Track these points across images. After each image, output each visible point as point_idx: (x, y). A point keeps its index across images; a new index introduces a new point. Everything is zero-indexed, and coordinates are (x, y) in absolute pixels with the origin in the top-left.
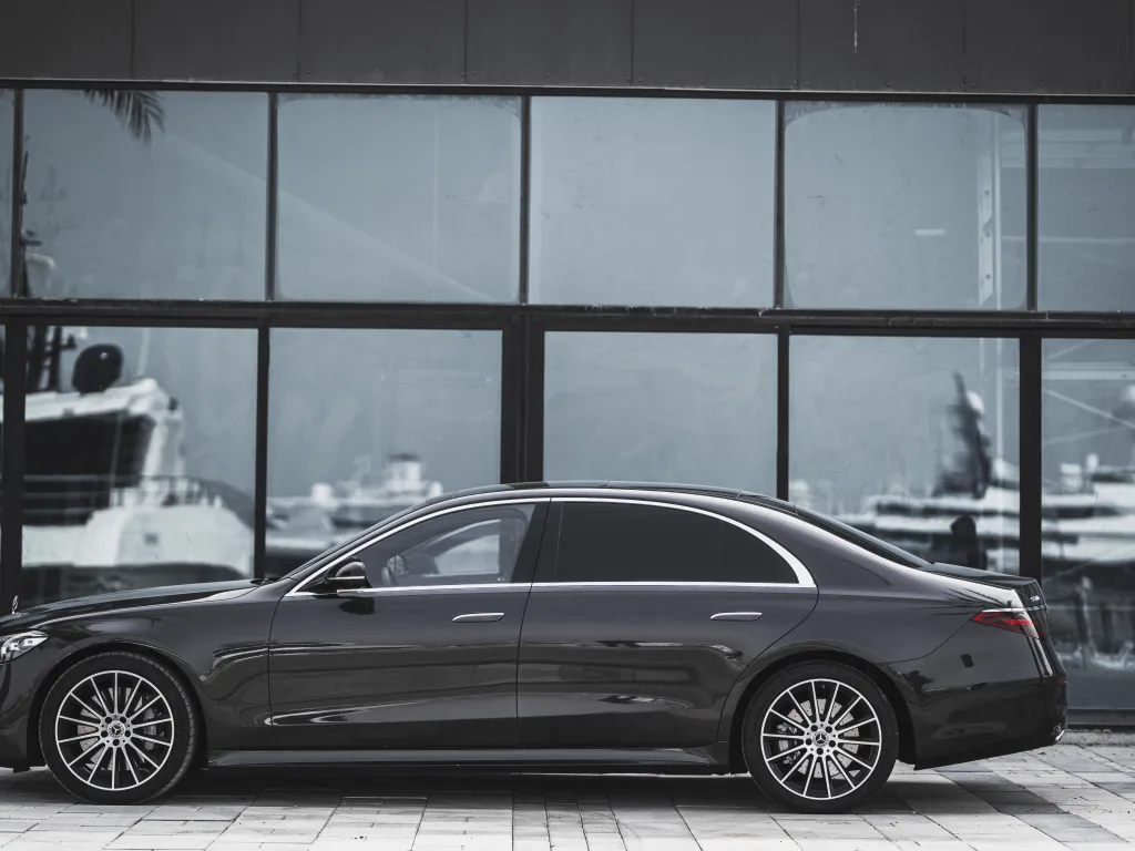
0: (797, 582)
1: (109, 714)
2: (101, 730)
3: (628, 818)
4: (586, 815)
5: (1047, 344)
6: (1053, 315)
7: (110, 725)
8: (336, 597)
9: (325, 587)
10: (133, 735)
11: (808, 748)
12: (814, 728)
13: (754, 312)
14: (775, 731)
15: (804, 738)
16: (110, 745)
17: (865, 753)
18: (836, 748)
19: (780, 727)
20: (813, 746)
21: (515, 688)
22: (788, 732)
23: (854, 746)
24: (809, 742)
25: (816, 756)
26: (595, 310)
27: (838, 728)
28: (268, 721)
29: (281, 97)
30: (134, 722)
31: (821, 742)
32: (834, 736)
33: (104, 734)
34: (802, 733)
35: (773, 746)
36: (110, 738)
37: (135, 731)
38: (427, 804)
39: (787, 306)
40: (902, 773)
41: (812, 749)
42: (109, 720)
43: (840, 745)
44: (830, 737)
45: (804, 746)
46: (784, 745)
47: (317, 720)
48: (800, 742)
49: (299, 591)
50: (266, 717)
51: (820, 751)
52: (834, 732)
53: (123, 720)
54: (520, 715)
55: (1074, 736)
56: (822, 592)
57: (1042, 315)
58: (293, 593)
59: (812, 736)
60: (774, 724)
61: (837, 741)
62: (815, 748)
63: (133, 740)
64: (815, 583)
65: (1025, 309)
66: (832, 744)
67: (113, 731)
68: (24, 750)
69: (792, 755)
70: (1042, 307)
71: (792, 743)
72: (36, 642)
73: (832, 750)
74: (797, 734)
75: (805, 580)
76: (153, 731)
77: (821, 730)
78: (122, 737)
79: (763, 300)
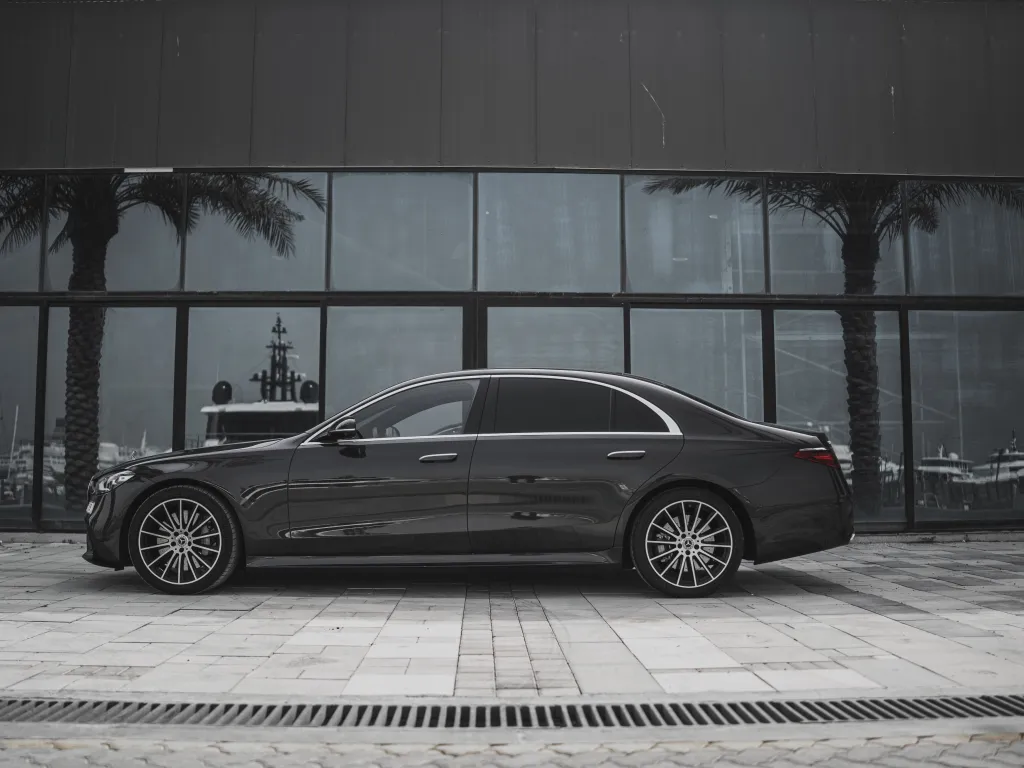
0: (668, 430)
1: (176, 530)
2: (171, 541)
3: (551, 604)
4: (520, 602)
5: (777, 313)
6: (779, 296)
7: (177, 538)
8: (337, 445)
9: (330, 438)
10: (193, 545)
11: (680, 550)
12: (684, 536)
13: (609, 295)
14: (655, 539)
15: (677, 543)
16: (177, 551)
17: (719, 553)
18: (700, 550)
19: (658, 535)
20: (682, 548)
21: (466, 508)
22: (664, 539)
23: (711, 548)
24: (680, 546)
25: (685, 556)
26: (517, 294)
27: (700, 535)
28: (287, 535)
29: (335, 175)
30: (194, 535)
31: (688, 546)
32: (698, 541)
33: (173, 544)
34: (675, 540)
35: (654, 550)
36: (178, 547)
37: (195, 542)
38: (404, 594)
39: (628, 291)
40: (745, 566)
41: (682, 551)
42: (176, 534)
43: (702, 548)
44: (694, 542)
45: (677, 549)
46: (661, 549)
47: (319, 534)
48: (674, 546)
49: (311, 441)
50: (287, 531)
51: (688, 553)
52: (698, 538)
53: (186, 534)
54: (470, 530)
55: (861, 539)
56: (687, 438)
57: (774, 296)
58: (307, 443)
59: (682, 542)
60: (655, 532)
61: (701, 545)
62: (685, 550)
63: (193, 548)
64: (681, 431)
65: (764, 293)
66: (697, 547)
67: (180, 542)
68: (117, 555)
69: (667, 556)
70: (773, 291)
71: (667, 548)
72: (127, 478)
73: (697, 551)
74: (671, 540)
75: (674, 430)
76: (208, 542)
77: (688, 538)
78: (186, 546)
79: (614, 288)
